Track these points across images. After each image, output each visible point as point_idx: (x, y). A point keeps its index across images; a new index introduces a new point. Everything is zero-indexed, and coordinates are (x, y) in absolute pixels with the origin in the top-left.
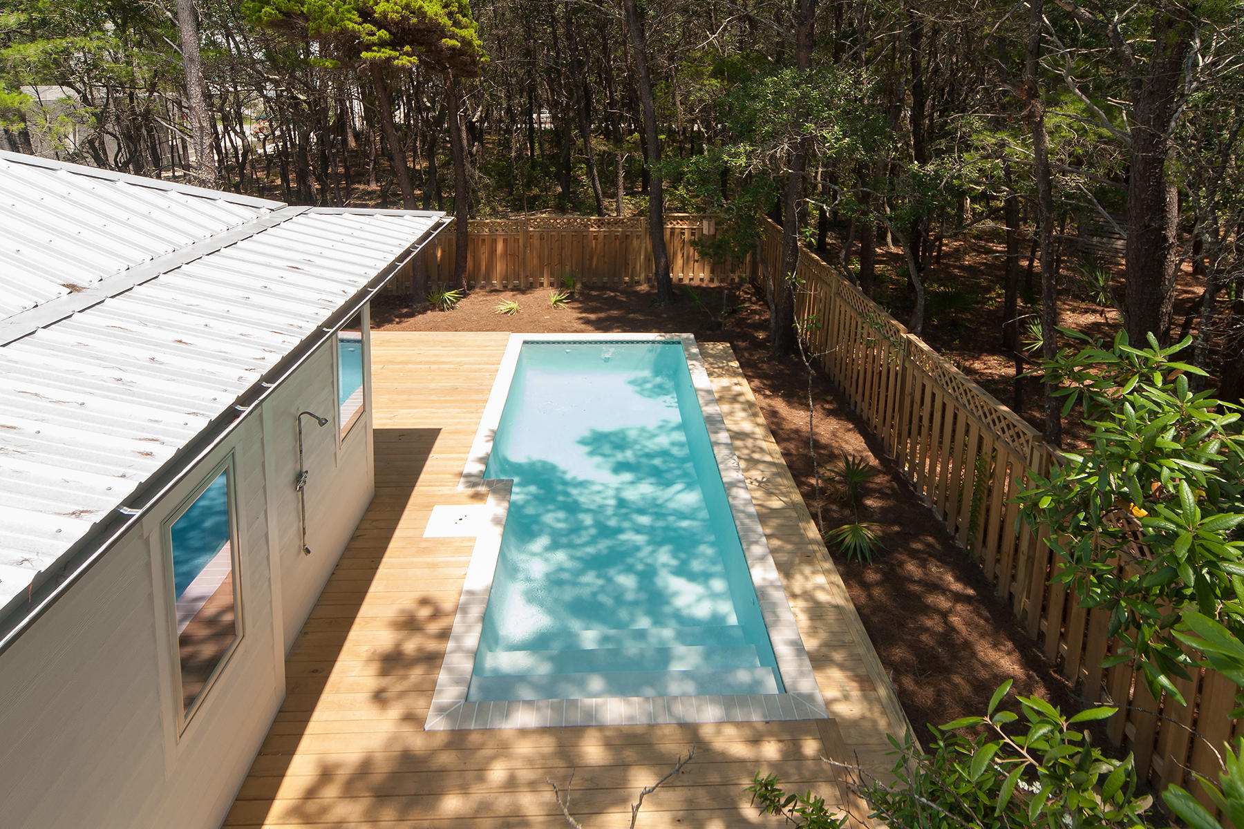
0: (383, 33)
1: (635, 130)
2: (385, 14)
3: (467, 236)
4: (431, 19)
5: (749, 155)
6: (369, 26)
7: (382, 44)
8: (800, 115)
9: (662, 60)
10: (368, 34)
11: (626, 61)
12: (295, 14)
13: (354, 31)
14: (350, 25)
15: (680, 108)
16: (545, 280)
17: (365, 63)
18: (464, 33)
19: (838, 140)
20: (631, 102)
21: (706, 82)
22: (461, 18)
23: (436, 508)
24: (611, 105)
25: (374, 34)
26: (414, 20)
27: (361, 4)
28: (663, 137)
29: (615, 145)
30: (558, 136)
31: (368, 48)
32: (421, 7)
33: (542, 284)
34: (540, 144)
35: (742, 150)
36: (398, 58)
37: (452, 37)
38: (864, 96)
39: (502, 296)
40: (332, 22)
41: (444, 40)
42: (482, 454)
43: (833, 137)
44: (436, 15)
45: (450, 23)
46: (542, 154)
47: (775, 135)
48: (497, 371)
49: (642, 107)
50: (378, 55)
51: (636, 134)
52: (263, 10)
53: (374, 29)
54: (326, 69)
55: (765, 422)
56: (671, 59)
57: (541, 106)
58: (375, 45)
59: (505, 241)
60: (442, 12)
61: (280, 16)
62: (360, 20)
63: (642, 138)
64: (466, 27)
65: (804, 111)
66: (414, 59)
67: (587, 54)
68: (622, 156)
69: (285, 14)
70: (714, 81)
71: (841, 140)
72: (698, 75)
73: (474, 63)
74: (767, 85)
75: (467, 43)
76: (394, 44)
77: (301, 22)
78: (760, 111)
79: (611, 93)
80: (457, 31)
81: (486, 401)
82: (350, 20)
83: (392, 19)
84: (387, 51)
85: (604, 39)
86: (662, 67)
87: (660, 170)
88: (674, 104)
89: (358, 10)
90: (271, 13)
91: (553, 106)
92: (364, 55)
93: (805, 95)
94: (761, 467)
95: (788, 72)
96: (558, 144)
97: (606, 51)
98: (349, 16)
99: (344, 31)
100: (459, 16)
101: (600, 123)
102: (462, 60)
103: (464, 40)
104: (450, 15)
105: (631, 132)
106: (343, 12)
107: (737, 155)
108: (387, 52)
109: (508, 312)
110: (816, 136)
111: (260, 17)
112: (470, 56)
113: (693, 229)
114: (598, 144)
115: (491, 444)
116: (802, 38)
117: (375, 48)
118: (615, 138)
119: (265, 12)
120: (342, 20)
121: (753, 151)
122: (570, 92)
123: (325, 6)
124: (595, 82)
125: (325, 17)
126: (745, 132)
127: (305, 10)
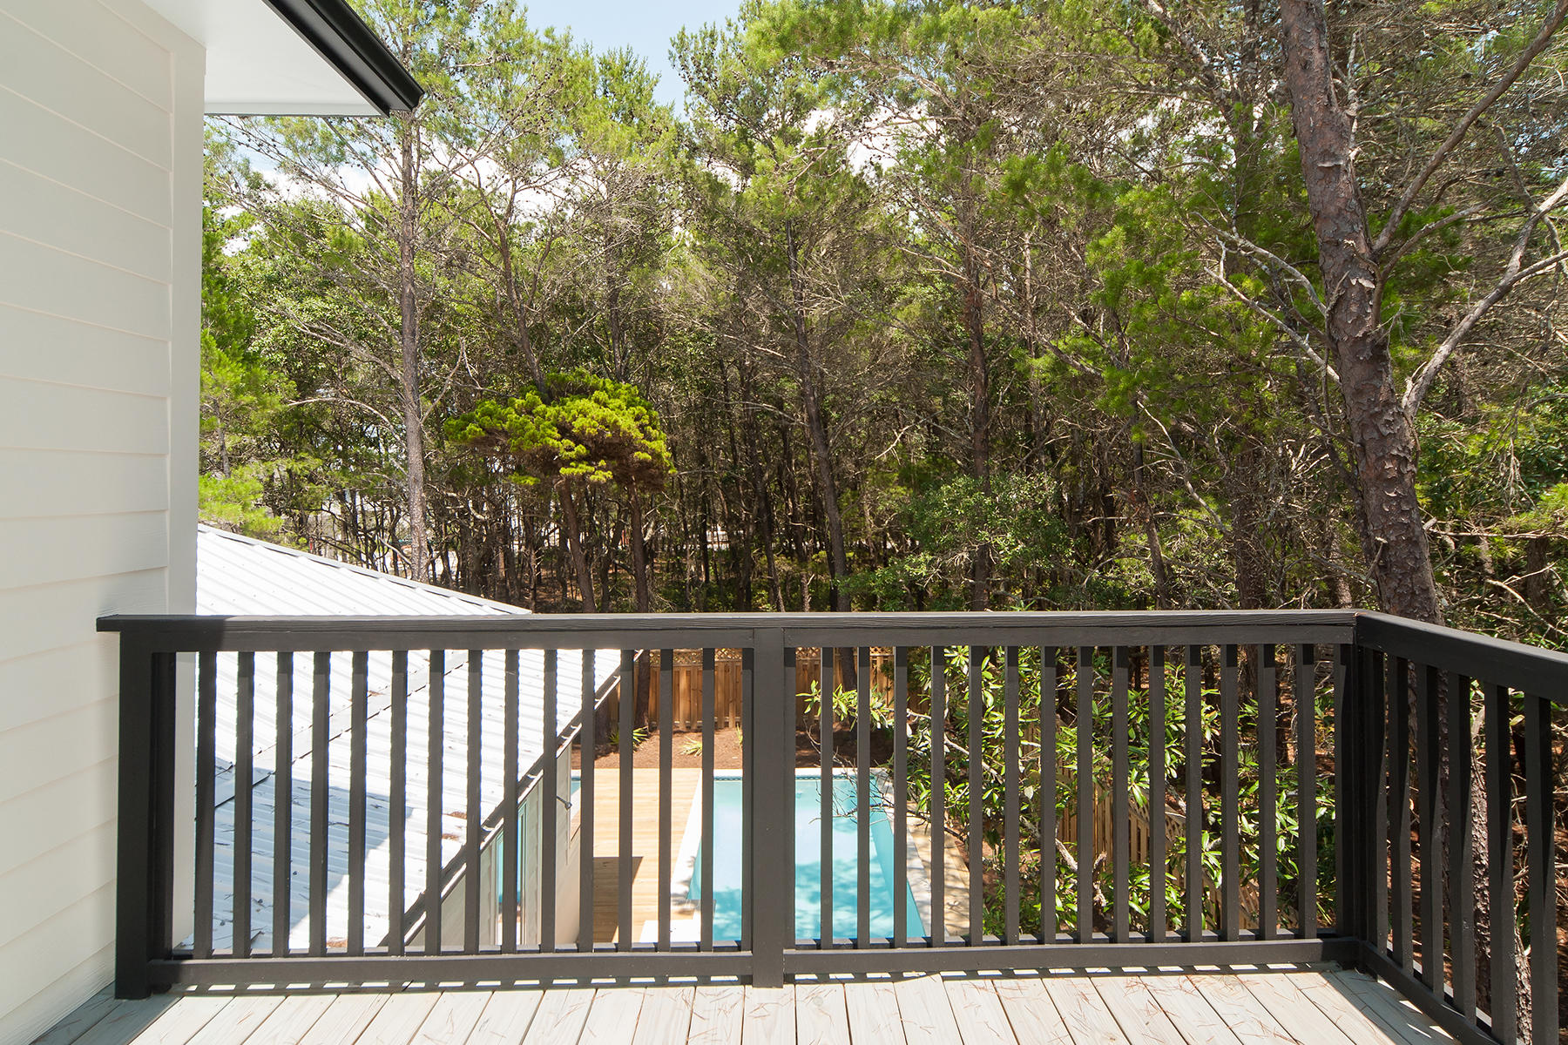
0: (581, 449)
1: (821, 548)
2: (582, 430)
3: (649, 668)
4: (624, 432)
5: (930, 564)
6: (567, 442)
7: (580, 459)
8: (975, 523)
9: (849, 465)
10: (567, 450)
11: (810, 468)
12: (497, 431)
13: (553, 448)
14: (551, 441)
15: (869, 519)
16: (731, 719)
17: (561, 478)
18: (654, 445)
19: (1011, 547)
20: (815, 516)
21: (892, 490)
22: (651, 430)
23: (647, 922)
24: (794, 518)
25: (572, 450)
26: (609, 434)
27: (560, 420)
28: (851, 554)
29: (799, 564)
30: (735, 556)
31: (566, 463)
32: (616, 421)
33: (727, 725)
34: (715, 567)
35: (921, 559)
36: (593, 473)
37: (645, 449)
38: (1045, 501)
39: (686, 736)
40: (533, 439)
41: (636, 454)
42: (686, 878)
43: (1007, 545)
44: (629, 429)
45: (641, 435)
46: (718, 581)
47: (956, 546)
48: (691, 805)
49: (827, 520)
50: (576, 470)
51: (823, 553)
52: (468, 428)
53: (572, 444)
54: (527, 487)
55: (959, 854)
56: (858, 464)
57: (715, 523)
58: (572, 460)
59: (688, 673)
60: (634, 425)
61: (483, 433)
62: (558, 436)
63: (830, 557)
64: (655, 439)
65: (979, 519)
66: (609, 474)
67: (767, 459)
68: (809, 577)
69: (487, 432)
70: (900, 489)
71: (1014, 547)
72: (885, 483)
73: (662, 476)
74: (942, 493)
75: (656, 455)
76: (590, 459)
77: (503, 440)
78: (938, 519)
79: (794, 504)
80: (648, 443)
81: (683, 832)
82: (550, 436)
83: (589, 433)
84: (584, 466)
85: (785, 441)
86: (849, 473)
87: (848, 585)
88: (862, 515)
89: (557, 426)
90: (476, 431)
91: (730, 521)
92: (563, 471)
93: (979, 503)
94: (954, 893)
95: (961, 480)
96: (736, 569)
97: (788, 455)
98: (549, 431)
99: (545, 447)
100: (649, 428)
101: (782, 541)
102: (650, 474)
103: (653, 453)
104: (642, 428)
105: (816, 551)
106: (543, 429)
107: (918, 564)
108: (584, 468)
109: (694, 753)
110: (990, 544)
111: (465, 435)
112: (657, 468)
113: (885, 657)
114: (783, 565)
115: (692, 869)
116: (978, 444)
117: (572, 464)
118: (799, 557)
119: (470, 430)
120: (543, 436)
121: (932, 561)
122: (749, 504)
123: (526, 423)
124: (775, 492)
125: (528, 433)
126: (926, 540)
127: (506, 426)
